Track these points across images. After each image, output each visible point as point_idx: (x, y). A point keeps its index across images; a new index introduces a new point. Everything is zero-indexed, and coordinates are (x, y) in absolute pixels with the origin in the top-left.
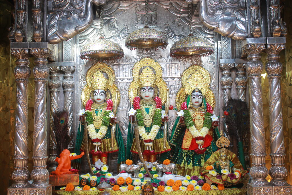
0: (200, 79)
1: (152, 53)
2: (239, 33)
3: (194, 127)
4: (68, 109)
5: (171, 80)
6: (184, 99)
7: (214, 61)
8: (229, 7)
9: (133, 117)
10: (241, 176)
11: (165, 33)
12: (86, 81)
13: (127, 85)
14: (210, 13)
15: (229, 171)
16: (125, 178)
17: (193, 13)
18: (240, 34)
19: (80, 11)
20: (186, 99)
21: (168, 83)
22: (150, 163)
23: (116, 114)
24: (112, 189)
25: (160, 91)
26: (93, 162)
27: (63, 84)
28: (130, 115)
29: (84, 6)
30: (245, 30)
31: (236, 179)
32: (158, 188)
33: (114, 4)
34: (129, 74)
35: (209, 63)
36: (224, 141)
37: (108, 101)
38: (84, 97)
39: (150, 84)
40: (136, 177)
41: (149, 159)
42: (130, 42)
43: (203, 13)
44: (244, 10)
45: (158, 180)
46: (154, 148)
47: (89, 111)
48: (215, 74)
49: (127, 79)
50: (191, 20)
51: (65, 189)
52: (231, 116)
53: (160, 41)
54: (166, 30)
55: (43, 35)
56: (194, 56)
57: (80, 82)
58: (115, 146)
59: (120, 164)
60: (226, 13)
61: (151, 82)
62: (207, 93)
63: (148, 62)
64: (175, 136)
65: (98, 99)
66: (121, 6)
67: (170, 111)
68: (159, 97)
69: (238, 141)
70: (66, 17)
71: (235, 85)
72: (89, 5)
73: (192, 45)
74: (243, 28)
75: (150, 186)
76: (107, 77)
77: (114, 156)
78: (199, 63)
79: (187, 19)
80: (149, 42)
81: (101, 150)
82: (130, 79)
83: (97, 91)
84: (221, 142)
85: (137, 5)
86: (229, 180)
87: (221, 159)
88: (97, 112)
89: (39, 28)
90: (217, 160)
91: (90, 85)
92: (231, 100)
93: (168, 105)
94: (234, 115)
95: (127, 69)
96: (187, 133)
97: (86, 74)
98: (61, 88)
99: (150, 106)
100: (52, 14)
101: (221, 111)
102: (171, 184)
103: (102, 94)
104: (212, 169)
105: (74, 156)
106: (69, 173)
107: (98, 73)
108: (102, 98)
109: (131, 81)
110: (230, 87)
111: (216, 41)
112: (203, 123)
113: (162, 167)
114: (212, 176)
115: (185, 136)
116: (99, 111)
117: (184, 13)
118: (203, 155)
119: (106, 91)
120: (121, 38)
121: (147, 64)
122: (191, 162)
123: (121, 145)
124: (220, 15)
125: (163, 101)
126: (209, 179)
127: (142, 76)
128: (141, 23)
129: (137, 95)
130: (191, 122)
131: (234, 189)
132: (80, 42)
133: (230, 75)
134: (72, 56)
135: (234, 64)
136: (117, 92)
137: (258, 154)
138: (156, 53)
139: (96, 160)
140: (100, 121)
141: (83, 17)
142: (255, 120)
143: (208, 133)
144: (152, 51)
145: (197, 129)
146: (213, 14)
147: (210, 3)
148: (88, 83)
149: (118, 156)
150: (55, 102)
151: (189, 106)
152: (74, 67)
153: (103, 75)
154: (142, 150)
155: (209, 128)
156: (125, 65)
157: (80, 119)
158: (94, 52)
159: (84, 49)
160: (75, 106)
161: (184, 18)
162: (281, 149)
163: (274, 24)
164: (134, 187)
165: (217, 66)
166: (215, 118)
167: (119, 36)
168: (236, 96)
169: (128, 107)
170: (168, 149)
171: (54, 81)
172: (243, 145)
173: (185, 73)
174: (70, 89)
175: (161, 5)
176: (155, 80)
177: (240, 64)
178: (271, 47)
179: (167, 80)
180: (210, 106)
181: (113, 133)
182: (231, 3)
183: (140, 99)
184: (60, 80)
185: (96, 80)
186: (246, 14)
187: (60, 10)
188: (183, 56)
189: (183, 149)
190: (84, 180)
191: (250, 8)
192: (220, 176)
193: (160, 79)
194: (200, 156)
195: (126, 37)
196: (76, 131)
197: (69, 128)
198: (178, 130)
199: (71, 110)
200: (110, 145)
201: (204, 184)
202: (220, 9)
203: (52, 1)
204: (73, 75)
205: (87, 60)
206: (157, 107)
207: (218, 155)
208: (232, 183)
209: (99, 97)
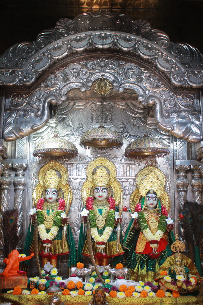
0: (155, 180)
1: (107, 152)
2: (193, 136)
3: (148, 230)
4: (19, 208)
5: (126, 180)
6: (139, 200)
7: (170, 162)
8: (184, 110)
9: (85, 218)
10: (197, 283)
11: (120, 133)
12: (38, 179)
13: (80, 184)
14: (165, 116)
15: (185, 277)
16: (75, 282)
17: (149, 114)
18: (195, 137)
19: (37, 111)
20: (140, 201)
21: (122, 183)
22: (102, 267)
23: (68, 214)
24: (62, 293)
25: (114, 192)
26: (42, 265)
27: (14, 182)
28: (82, 216)
29: (41, 106)
30: (200, 133)
31: (191, 285)
32: (110, 293)
33: (70, 103)
34: (83, 173)
35: (165, 165)
36: (179, 245)
37: (60, 200)
38: (35, 195)
39: (104, 184)
40: (87, 282)
41: (101, 263)
42: (85, 141)
43: (159, 115)
44: (198, 114)
45: (110, 285)
46: (106, 251)
47: (40, 210)
48: (171, 176)
49: (81, 178)
50: (146, 121)
51: (12, 293)
52: (186, 220)
53: (115, 141)
54: (122, 130)
56: (149, 157)
57: (32, 180)
58: (65, 247)
59: (71, 267)
60: (180, 116)
61: (105, 182)
62: (162, 195)
63: (103, 162)
64: (128, 239)
65: (50, 199)
66: (76, 104)
67: (124, 213)
68: (112, 198)
69: (194, 245)
70: (23, 116)
71: (191, 188)
72: (46, 105)
73: (148, 146)
74: (198, 131)
75: (101, 291)
76: (60, 176)
77: (64, 259)
78: (154, 164)
79: (143, 119)
80: (104, 142)
81: (51, 251)
82: (83, 179)
83: (49, 190)
84: (176, 246)
85: (92, 104)
86: (184, 287)
87: (176, 263)
88: (48, 211)
90: (172, 265)
91: (42, 184)
92: (187, 203)
93: (121, 206)
94: (190, 218)
95: (81, 168)
96: (141, 236)
97: (39, 172)
98: (12, 186)
99: (103, 207)
100: (9, 112)
101: (177, 214)
102: (124, 289)
103: (54, 194)
104: (166, 275)
105: (23, 257)
106: (17, 276)
107: (51, 172)
108: (54, 197)
109: (84, 181)
110: (185, 190)
111: (171, 142)
112: (158, 226)
113: (115, 272)
114: (167, 282)
115: (139, 239)
116: (51, 211)
117: (140, 113)
118: (158, 260)
119: (59, 191)
120: (76, 136)
121: (102, 163)
122: (145, 267)
123: (72, 247)
124: (175, 118)
125: (117, 203)
126: (163, 285)
127: (96, 176)
128: (96, 123)
129: (91, 195)
130: (145, 224)
131: (190, 296)
132: (34, 140)
133: (186, 177)
134: (25, 153)
135: (190, 166)
136: (70, 191)
138: (111, 152)
139: (45, 262)
140: (51, 221)
141: (40, 116)
143: (163, 236)
144: (106, 151)
145: (151, 232)
146: (168, 117)
147: (165, 106)
148: (40, 181)
149: (68, 259)
150: (5, 199)
151: (144, 207)
152: (26, 164)
153: (56, 174)
154: (94, 253)
155: (164, 231)
156: (78, 164)
157: (31, 219)
158: (49, 150)
159: (38, 147)
160: (25, 205)
161: (140, 118)
164: (85, 292)
165: (173, 168)
166: (170, 221)
167: (73, 134)
168: (192, 199)
169: (80, 208)
170: (121, 252)
171: (5, 179)
172: (199, 250)
173: (140, 174)
174: (21, 187)
175: (117, 105)
176: (109, 180)
177: (196, 166)
179: (121, 181)
180: (165, 208)
181: (64, 234)
182: (185, 107)
183: (93, 199)
184: (11, 178)
185: (49, 179)
186: (201, 117)
187: (17, 109)
188: (138, 156)
189: (137, 252)
190: (33, 283)
192: (174, 282)
193: (114, 180)
194: (155, 261)
195: (81, 136)
196: (26, 231)
197: (19, 228)
198: (132, 233)
199: (21, 209)
200: (61, 247)
201: (159, 291)
202: (175, 112)
203: (10, 100)
204: (25, 173)
205: (41, 158)
206: (111, 208)
207: (173, 260)
208: (188, 290)
209: (51, 196)
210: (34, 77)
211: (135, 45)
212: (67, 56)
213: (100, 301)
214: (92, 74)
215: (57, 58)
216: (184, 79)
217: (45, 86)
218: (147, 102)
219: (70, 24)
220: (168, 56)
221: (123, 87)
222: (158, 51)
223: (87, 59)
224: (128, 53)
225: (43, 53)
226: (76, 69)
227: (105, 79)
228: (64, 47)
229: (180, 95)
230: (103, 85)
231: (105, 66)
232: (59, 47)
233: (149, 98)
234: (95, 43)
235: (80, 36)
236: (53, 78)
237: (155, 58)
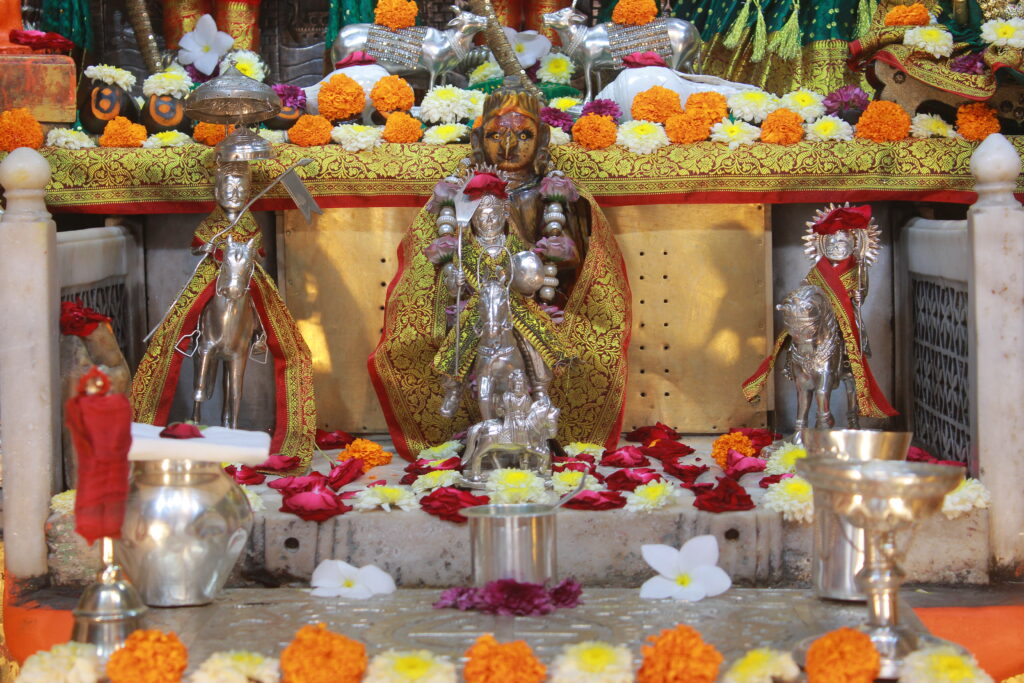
22: (530, 30)
32: (574, 129)
41: (523, 18)
75: (520, 98)
104: (921, 23)
106: (9, 53)
113: (607, 43)
122: (794, 16)
126: (899, 76)
139: (186, 20)
164: (424, 130)
190: (107, 92)
192: (971, 53)
201: (872, 108)
213: (514, 156)
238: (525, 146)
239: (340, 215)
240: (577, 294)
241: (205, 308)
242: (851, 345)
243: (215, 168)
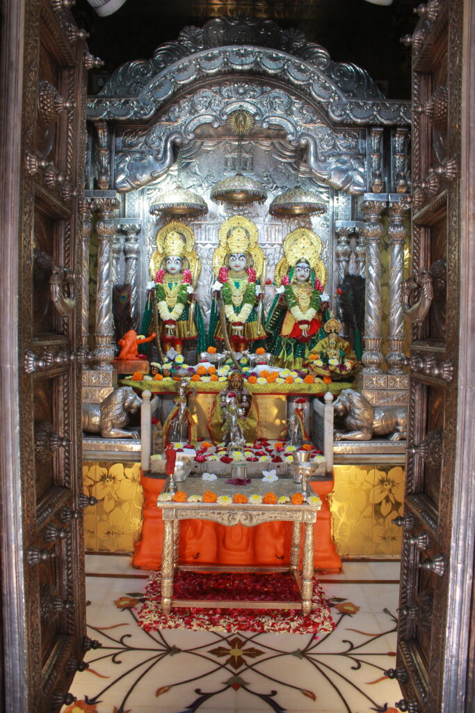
0: (308, 246)
1: (246, 209)
2: (355, 186)
3: (297, 308)
4: (131, 282)
5: (270, 247)
6: (286, 272)
7: (328, 223)
8: (345, 153)
9: (218, 293)
10: (353, 368)
12: (156, 244)
14: (321, 160)
15: (339, 361)
16: (206, 368)
17: (301, 158)
18: (357, 188)
19: (157, 153)
20: (289, 272)
23: (196, 288)
25: (254, 261)
26: (165, 351)
27: (124, 248)
28: (214, 290)
29: (162, 146)
30: (363, 183)
31: (346, 370)
32: (249, 379)
33: (195, 142)
34: (214, 237)
35: (322, 226)
36: (335, 325)
37: (185, 271)
38: (153, 266)
39: (242, 251)
40: (220, 368)
41: (237, 349)
42: (217, 193)
43: (312, 159)
44: (363, 158)
45: (249, 372)
46: (244, 333)
47: (160, 283)
48: (328, 241)
49: (211, 244)
50: (298, 167)
51: (131, 379)
52: (347, 297)
53: (256, 193)
54: (265, 179)
55: (110, 181)
56: (301, 216)
57: (148, 247)
58: (193, 330)
59: (200, 353)
60: (340, 161)
61: (243, 248)
62: (317, 265)
63: (240, 222)
64: (272, 320)
65: (173, 269)
66: (204, 145)
67: (267, 287)
68: (253, 269)
69: (354, 329)
70: (140, 159)
71: (355, 257)
72: (169, 145)
73: (299, 200)
74: (361, 181)
75: (238, 374)
76: (185, 240)
77: (191, 346)
79: (294, 166)
80: (242, 195)
81: (175, 334)
82: (214, 245)
83: (171, 258)
85: (226, 144)
86: (338, 371)
87: (330, 346)
88: (170, 285)
89: (106, 173)
90: (324, 349)
91: (161, 250)
92: (348, 276)
94: (351, 295)
95: (211, 231)
96: (288, 316)
97: (156, 236)
98: (122, 253)
99: (241, 279)
100: (121, 155)
101: (334, 290)
102: (265, 375)
103: (177, 263)
104: (317, 359)
105: (142, 339)
106: (136, 360)
107: (173, 235)
108: (178, 267)
109: (215, 247)
110: (347, 259)
111: (331, 196)
112: (310, 303)
113: (254, 357)
114: (318, 367)
115: (285, 320)
116: (174, 284)
117: (290, 157)
118: (308, 344)
119: (183, 259)
120: (204, 188)
121: (238, 223)
122: (292, 353)
124: (333, 163)
125: (258, 275)
126: (313, 370)
127: (231, 240)
128: (232, 169)
129: (224, 264)
130: (294, 301)
131: (344, 383)
132: (148, 193)
133: (348, 243)
134: (138, 211)
135: (355, 228)
136: (197, 260)
137: (372, 335)
138: (251, 210)
139: (168, 348)
140: (175, 297)
141: (161, 160)
142: (370, 295)
143: (316, 317)
144: (245, 207)
145: (301, 311)
147: (321, 147)
148: (159, 247)
149: (196, 346)
150: (114, 272)
151: (292, 280)
152: (140, 225)
153: (179, 237)
154: (228, 336)
155: (318, 310)
156: (208, 224)
157: (148, 295)
158: (170, 205)
159: (156, 202)
160: (139, 279)
161: (290, 164)
162: (400, 332)
163: (399, 177)
164: (218, 378)
165: (332, 231)
166: (325, 297)
167: (201, 185)
168: (355, 271)
170: (263, 336)
173: (289, 237)
174: (134, 256)
175: (259, 145)
176: (249, 245)
177: (362, 228)
178: (394, 205)
180: (320, 282)
181: (192, 312)
182: (347, 149)
183: (228, 270)
184: (120, 243)
185: (170, 244)
186: (366, 163)
187: (131, 150)
188: (287, 214)
189: (282, 336)
191: (370, 155)
192: (326, 366)
193: (254, 245)
194: (304, 346)
195: (211, 187)
196: (142, 311)
197: (132, 307)
198: (277, 313)
199: (135, 284)
200: (187, 329)
201: (307, 376)
202: (333, 156)
203: (122, 138)
204: (138, 237)
205: (158, 217)
206: (250, 280)
207: (326, 343)
208: (341, 375)
209: (174, 265)
210: (154, 109)
211: (284, 65)
212: (195, 80)
213: (237, 386)
214: (227, 104)
215: (182, 82)
216: (345, 113)
217: (167, 121)
218: (298, 141)
219: (198, 35)
220: (326, 82)
221: (268, 122)
222: (314, 74)
223: (220, 84)
224: (275, 76)
225: (164, 76)
226: (206, 97)
227: (244, 111)
228: (192, 69)
229: (341, 133)
230: (241, 118)
231: (245, 93)
232: (185, 69)
233: (300, 137)
234: (231, 63)
235: (212, 54)
236: (177, 109)
237: (310, 84)
238: (239, 384)
239: (202, 395)
240: (249, 414)
241: (176, 415)
242: (302, 426)
243: (177, 386)
